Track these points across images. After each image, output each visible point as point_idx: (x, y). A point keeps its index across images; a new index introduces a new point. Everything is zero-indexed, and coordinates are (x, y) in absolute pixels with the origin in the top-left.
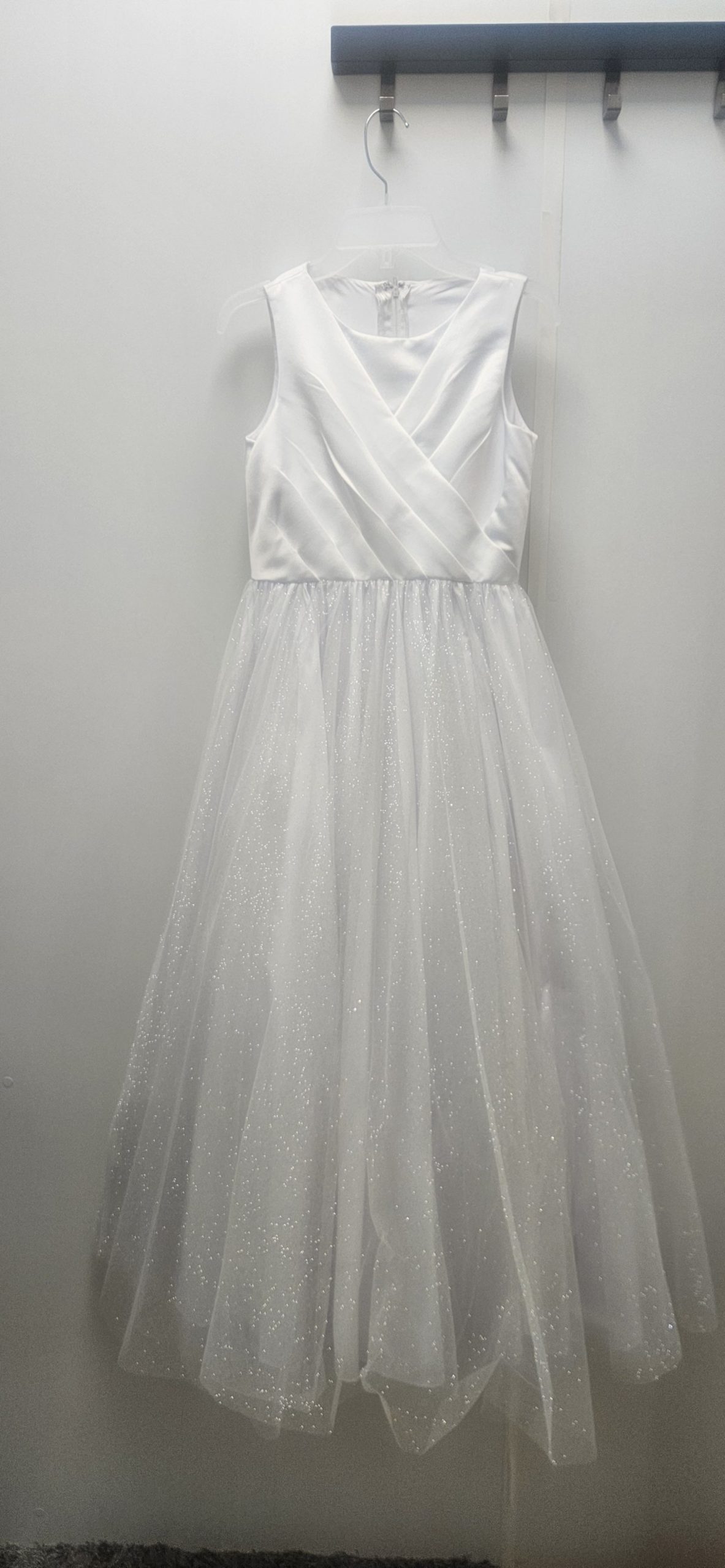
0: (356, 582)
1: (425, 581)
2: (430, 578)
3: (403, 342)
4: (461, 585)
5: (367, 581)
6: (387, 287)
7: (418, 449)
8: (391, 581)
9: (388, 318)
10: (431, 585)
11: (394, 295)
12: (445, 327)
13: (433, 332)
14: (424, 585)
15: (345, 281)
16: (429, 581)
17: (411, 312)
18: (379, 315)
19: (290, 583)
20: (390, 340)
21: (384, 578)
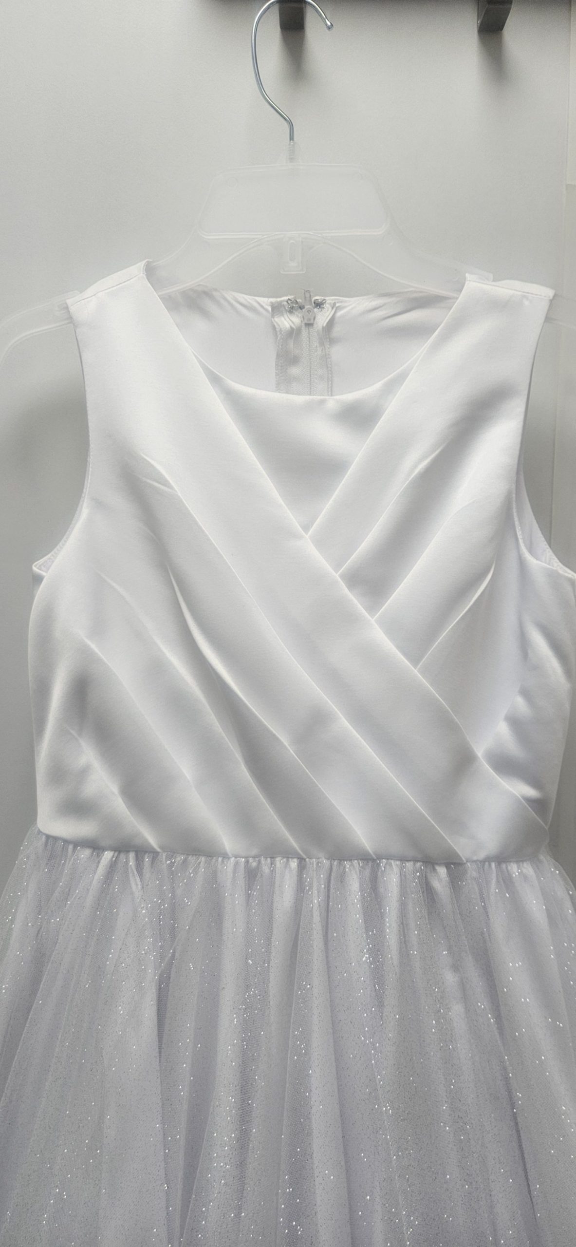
0: (232, 860)
1: (370, 864)
2: (380, 857)
3: (322, 402)
4: (442, 871)
5: (254, 857)
6: (294, 307)
7: (354, 601)
8: (301, 860)
9: (294, 360)
10: (383, 872)
11: (306, 321)
12: (401, 379)
13: (378, 385)
14: (367, 872)
15: (215, 293)
16: (378, 865)
17: (337, 352)
18: (278, 356)
19: (104, 849)
20: (300, 399)
21: (288, 854)
